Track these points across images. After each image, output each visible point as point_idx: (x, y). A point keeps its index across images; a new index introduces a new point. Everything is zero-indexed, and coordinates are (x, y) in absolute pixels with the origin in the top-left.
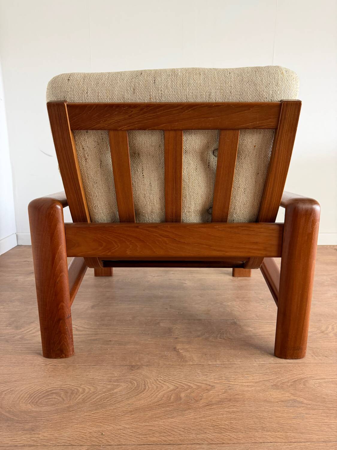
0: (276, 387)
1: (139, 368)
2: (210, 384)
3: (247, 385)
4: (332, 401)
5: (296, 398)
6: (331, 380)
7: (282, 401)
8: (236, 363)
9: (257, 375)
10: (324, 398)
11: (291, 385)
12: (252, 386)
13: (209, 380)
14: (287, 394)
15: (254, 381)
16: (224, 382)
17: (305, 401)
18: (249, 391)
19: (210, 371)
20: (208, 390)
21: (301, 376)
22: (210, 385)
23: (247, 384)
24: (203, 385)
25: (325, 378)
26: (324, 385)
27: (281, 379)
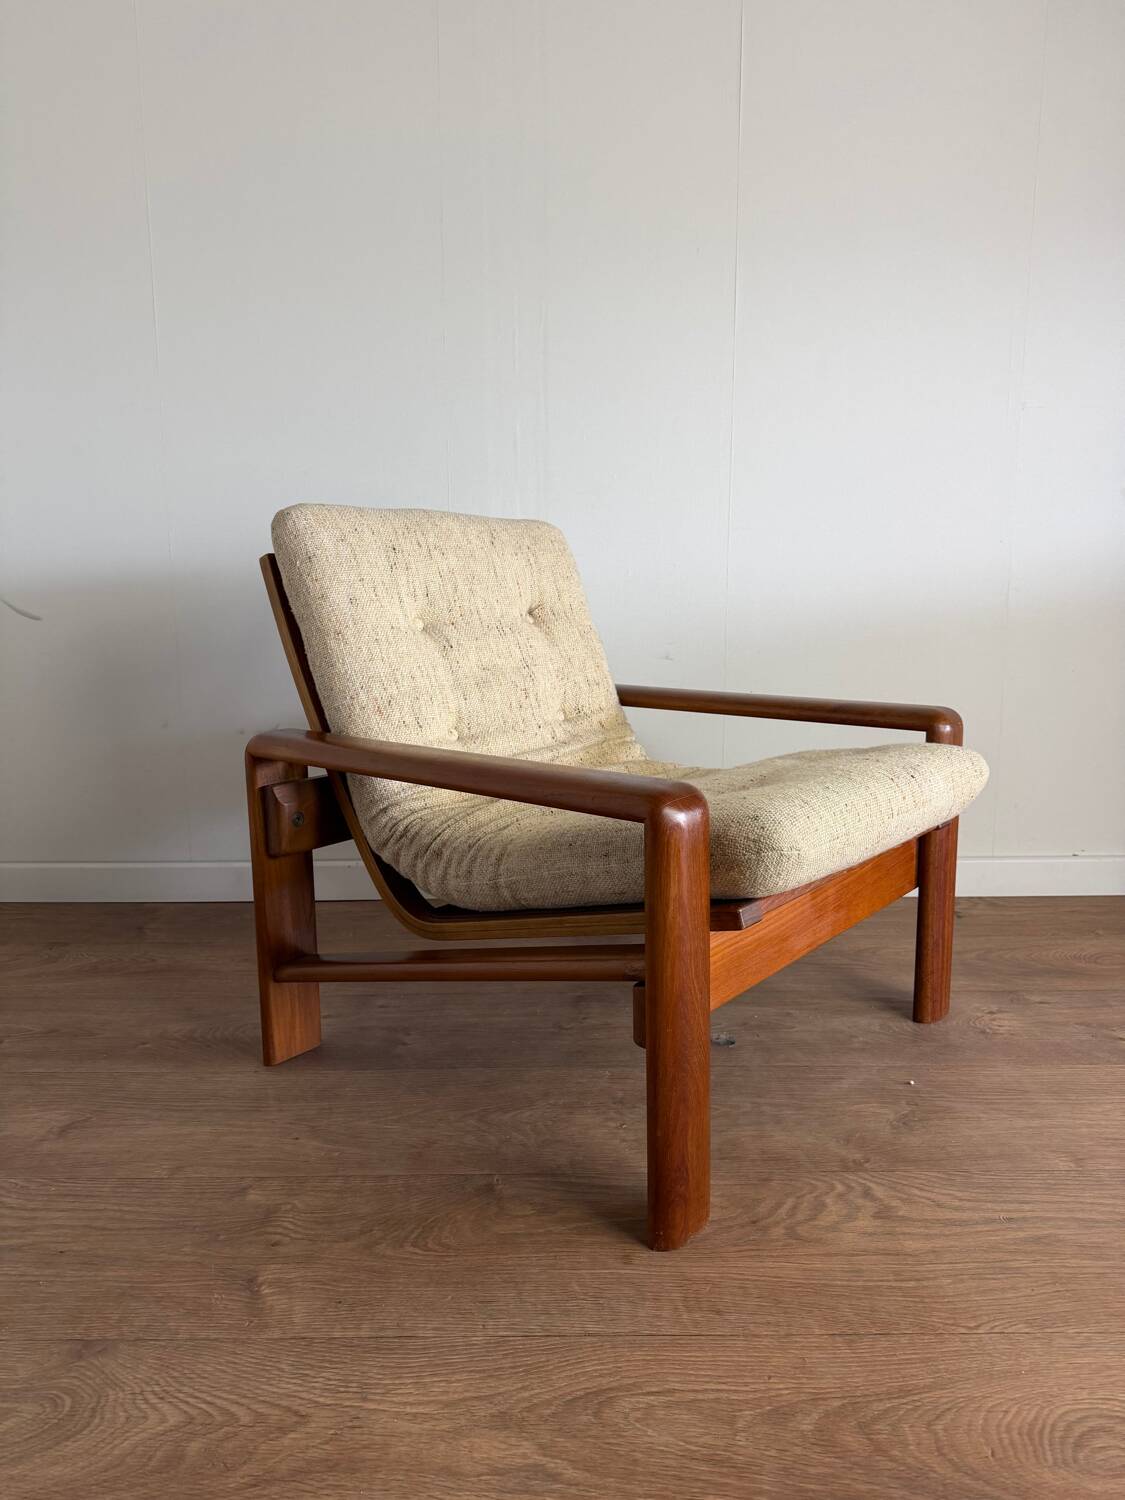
0: (503, 1421)
1: (105, 1349)
2: (301, 1408)
3: (415, 1415)
4: (653, 1474)
5: (545, 1460)
6: (691, 1396)
7: (495, 1472)
8: (420, 1333)
9: (464, 1376)
10: (635, 1462)
11: (554, 1415)
12: (428, 1418)
13: (304, 1395)
14: (527, 1447)
15: (444, 1398)
16: (348, 1403)
17: (570, 1473)
18: (410, 1434)
19: (322, 1361)
20: (283, 1430)
21: (604, 1381)
22: (296, 1413)
23: (414, 1411)
24: (277, 1412)
25: (672, 1391)
26: (661, 1413)
27: (532, 1392)
